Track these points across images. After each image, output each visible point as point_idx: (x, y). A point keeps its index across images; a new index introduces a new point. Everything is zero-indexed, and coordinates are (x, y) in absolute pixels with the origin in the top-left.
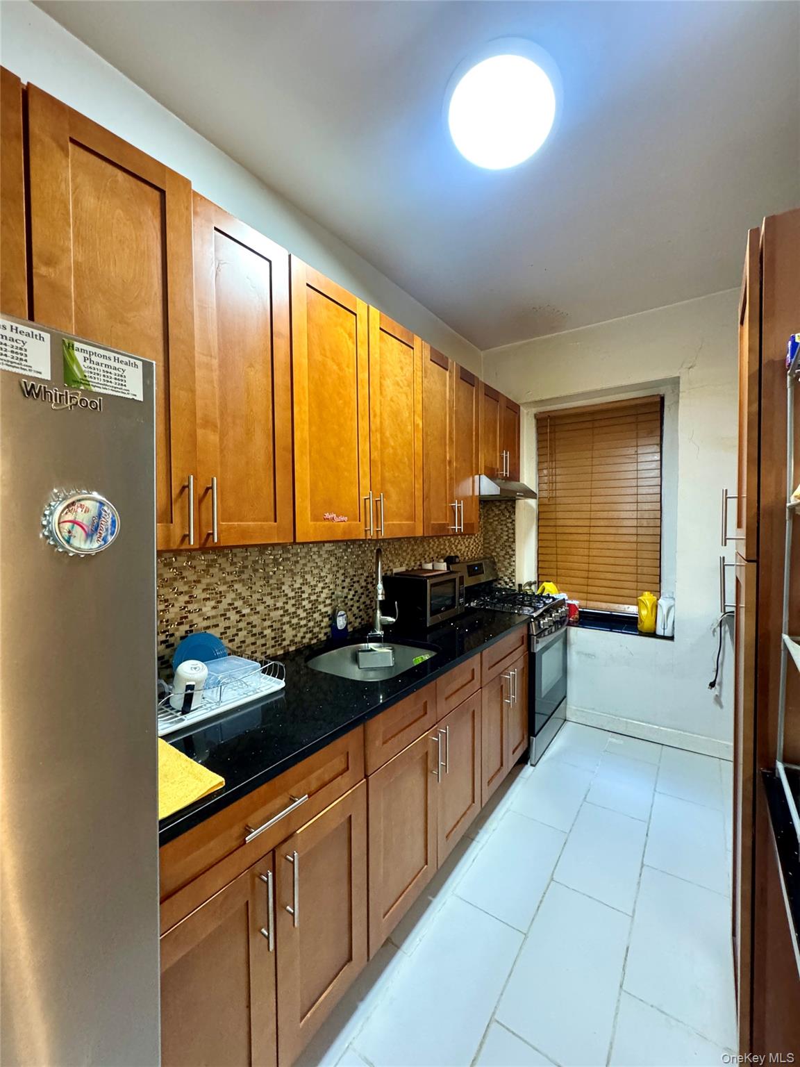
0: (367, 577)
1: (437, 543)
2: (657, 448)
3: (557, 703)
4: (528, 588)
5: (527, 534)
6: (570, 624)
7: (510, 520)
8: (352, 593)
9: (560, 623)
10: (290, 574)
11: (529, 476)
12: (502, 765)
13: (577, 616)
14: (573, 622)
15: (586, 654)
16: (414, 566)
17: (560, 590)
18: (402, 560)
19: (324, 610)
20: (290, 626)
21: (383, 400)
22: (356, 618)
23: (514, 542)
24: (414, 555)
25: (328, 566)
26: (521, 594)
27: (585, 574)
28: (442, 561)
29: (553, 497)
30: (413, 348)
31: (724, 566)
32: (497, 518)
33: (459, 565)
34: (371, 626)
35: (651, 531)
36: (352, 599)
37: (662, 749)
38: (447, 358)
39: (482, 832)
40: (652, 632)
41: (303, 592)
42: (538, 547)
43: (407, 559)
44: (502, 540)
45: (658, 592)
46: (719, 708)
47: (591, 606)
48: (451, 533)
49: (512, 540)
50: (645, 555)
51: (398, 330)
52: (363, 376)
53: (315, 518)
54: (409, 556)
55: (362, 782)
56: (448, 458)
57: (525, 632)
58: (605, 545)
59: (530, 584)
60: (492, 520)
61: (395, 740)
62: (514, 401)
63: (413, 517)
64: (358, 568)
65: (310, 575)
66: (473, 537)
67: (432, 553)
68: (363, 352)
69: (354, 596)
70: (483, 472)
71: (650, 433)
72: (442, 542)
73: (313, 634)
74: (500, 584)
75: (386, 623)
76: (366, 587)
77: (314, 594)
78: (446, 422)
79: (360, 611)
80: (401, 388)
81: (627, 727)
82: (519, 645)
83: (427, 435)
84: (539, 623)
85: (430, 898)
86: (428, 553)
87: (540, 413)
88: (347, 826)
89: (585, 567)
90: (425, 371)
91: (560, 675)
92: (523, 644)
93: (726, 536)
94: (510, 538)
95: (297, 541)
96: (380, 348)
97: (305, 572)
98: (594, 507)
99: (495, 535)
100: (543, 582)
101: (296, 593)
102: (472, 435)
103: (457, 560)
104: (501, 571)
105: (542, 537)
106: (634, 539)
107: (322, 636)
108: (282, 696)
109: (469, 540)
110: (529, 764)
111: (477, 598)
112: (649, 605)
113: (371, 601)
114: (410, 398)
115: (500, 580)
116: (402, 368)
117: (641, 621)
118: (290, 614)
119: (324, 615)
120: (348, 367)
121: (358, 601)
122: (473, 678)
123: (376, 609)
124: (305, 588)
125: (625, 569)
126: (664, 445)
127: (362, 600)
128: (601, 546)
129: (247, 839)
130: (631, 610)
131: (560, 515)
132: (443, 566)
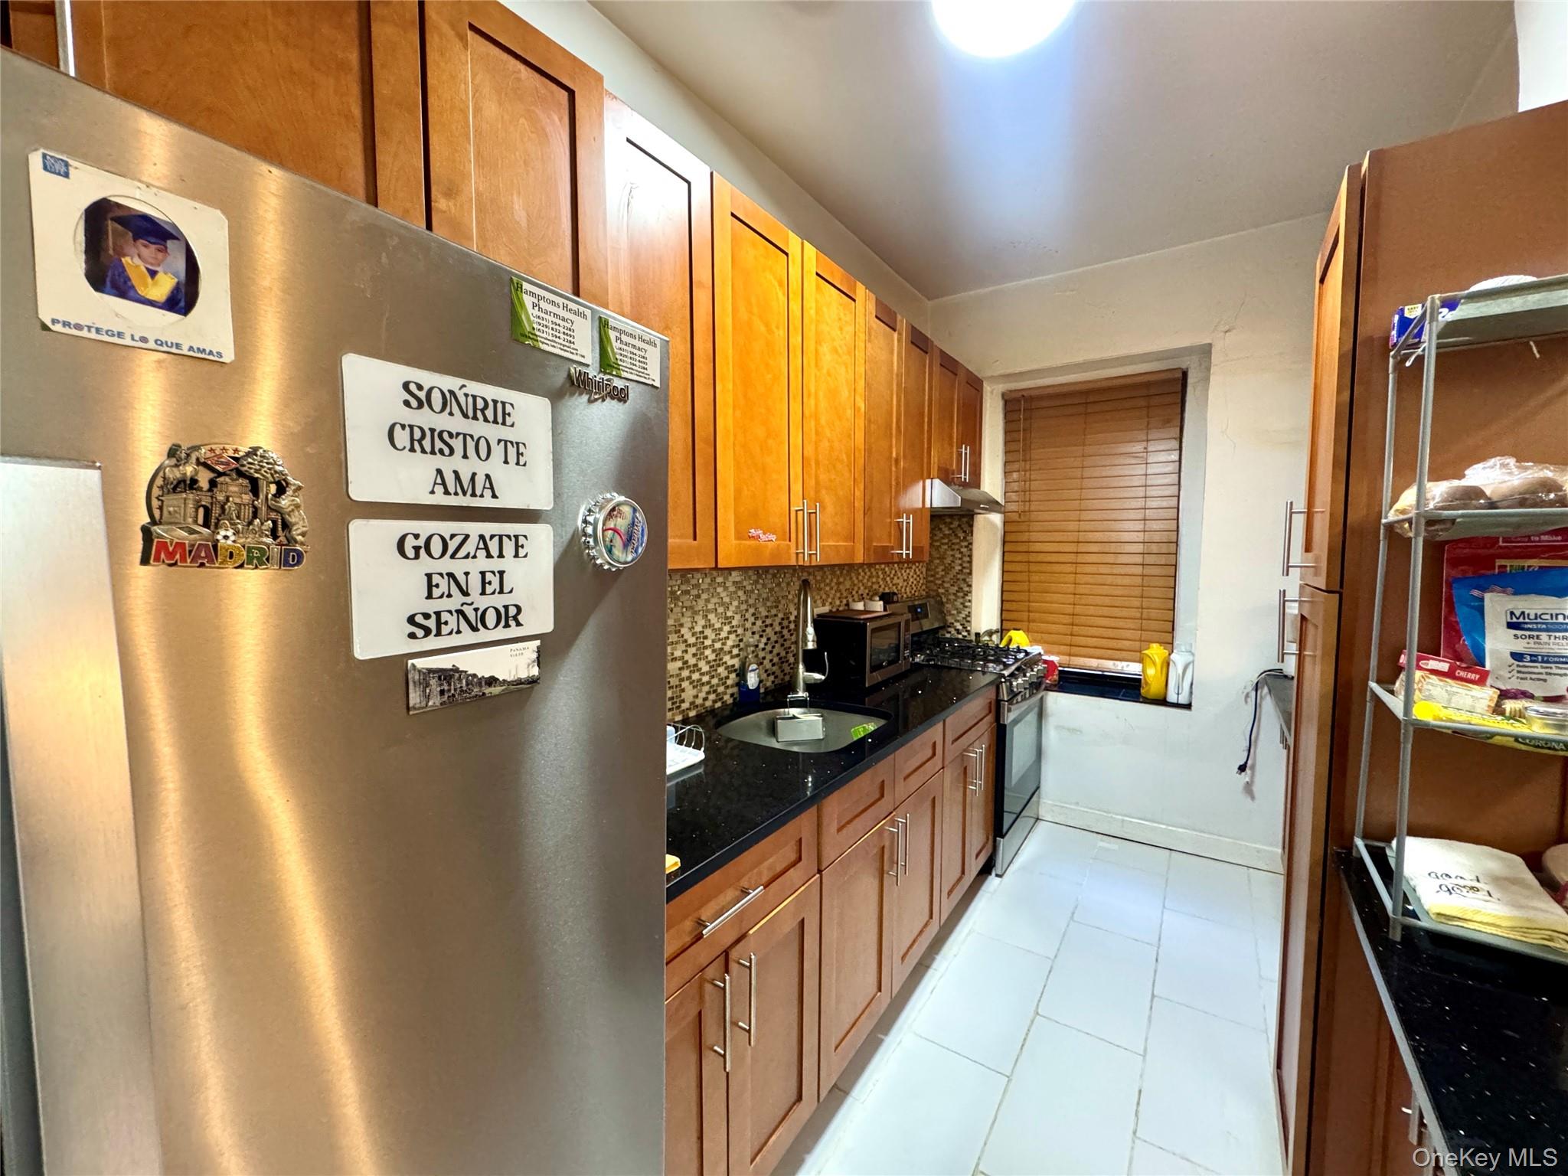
0: (783, 619)
1: (868, 574)
2: (1175, 444)
3: (1028, 797)
4: (987, 638)
5: (987, 564)
6: (1048, 689)
7: (966, 544)
8: (764, 640)
9: (1036, 686)
10: (689, 613)
11: (992, 482)
12: (963, 872)
13: (1056, 677)
14: (1051, 685)
15: (1069, 729)
16: (840, 606)
17: (1033, 642)
18: (824, 597)
19: (730, 663)
20: (691, 683)
21: (818, 374)
22: (768, 675)
23: (970, 573)
24: (840, 591)
25: (735, 603)
26: (980, 647)
27: (1067, 619)
28: (878, 598)
29: (1025, 512)
30: (854, 300)
31: (1284, 601)
32: (946, 541)
33: (898, 604)
34: (792, 687)
35: (1162, 560)
36: (764, 649)
37: (1170, 856)
38: (895, 314)
39: (939, 958)
40: (1161, 698)
41: (706, 638)
42: (1003, 582)
43: (831, 596)
44: (954, 572)
45: (1169, 644)
46: (1249, 799)
47: (1075, 663)
48: (896, 559)
49: (968, 571)
50: (1154, 592)
51: (837, 274)
52: (795, 340)
53: (740, 535)
54: (833, 592)
55: (815, 878)
56: (894, 455)
57: (993, 696)
58: (1099, 579)
59: (990, 633)
60: (938, 544)
61: (850, 827)
62: (976, 373)
63: (852, 537)
64: (772, 607)
65: (713, 615)
66: (914, 567)
67: (862, 588)
68: (795, 307)
69: (766, 644)
70: (936, 475)
71: (1167, 422)
72: (874, 573)
73: (717, 696)
74: (950, 632)
75: (813, 682)
76: (781, 632)
77: (719, 640)
78: (892, 404)
79: (773, 665)
80: (840, 356)
81: (1123, 826)
82: (983, 715)
83: (870, 421)
84: (1011, 684)
85: (882, 1037)
86: (856, 589)
87: (1011, 391)
88: (797, 932)
89: (1069, 609)
90: (869, 332)
91: (1033, 758)
92: (990, 712)
93: (1288, 562)
94: (964, 568)
95: (719, 566)
96: (817, 302)
97: (708, 611)
98: (1084, 526)
99: (944, 564)
100: (1009, 630)
101: (697, 638)
102: (924, 421)
103: (895, 598)
104: (951, 615)
105: (1008, 567)
106: (1138, 570)
107: (727, 697)
108: (701, 770)
109: (908, 571)
110: (993, 874)
111: (921, 651)
112: (1158, 661)
113: (787, 653)
114: (849, 371)
115: (949, 627)
116: (841, 329)
117: (1147, 683)
118: (690, 666)
119: (731, 669)
120: (778, 328)
121: (771, 652)
122: (934, 754)
123: (796, 662)
124: (708, 632)
125: (1125, 613)
126: (1184, 440)
127: (775, 651)
128: (1091, 581)
129: (704, 932)
130: (1132, 668)
131: (1034, 536)
132: (878, 606)
